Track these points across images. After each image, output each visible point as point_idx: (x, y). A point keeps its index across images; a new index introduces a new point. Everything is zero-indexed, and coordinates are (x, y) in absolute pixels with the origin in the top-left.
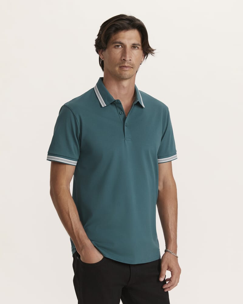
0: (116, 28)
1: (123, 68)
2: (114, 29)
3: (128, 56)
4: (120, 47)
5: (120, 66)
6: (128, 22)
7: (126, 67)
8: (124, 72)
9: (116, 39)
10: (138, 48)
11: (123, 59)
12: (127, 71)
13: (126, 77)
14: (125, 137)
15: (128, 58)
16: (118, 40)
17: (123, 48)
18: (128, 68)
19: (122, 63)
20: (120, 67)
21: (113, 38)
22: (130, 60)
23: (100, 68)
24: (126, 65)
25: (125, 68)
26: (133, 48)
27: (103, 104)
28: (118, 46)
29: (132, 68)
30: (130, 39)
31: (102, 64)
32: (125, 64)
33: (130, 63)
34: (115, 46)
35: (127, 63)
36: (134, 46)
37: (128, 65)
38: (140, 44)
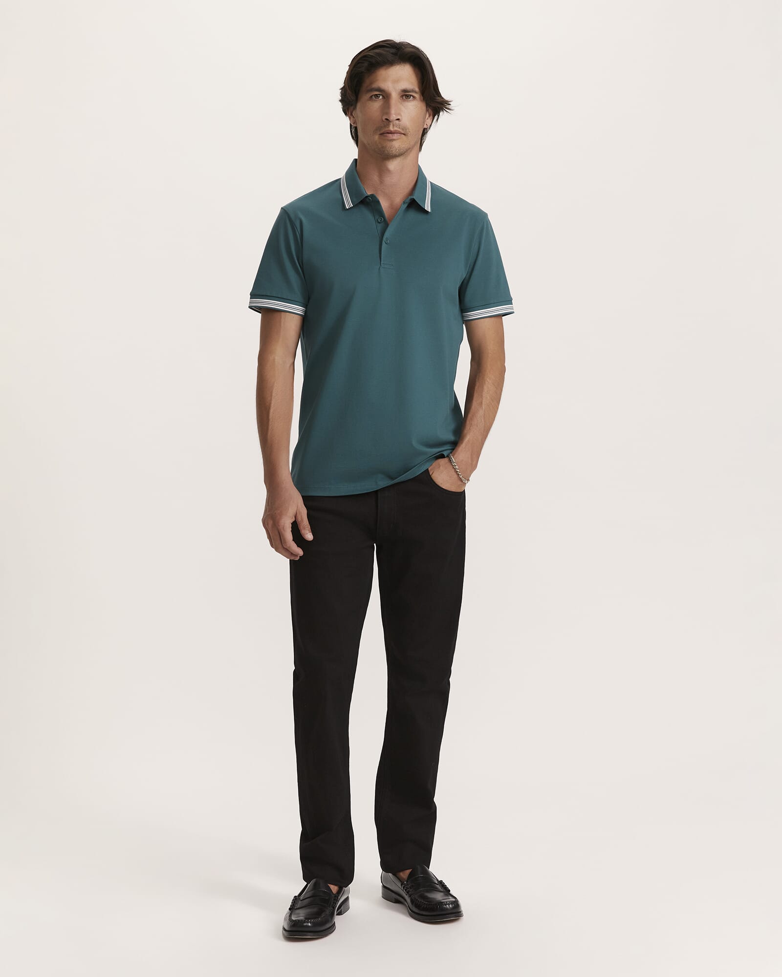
0: (370, 62)
1: (386, 136)
2: (366, 64)
3: (393, 111)
4: (381, 97)
5: (382, 132)
6: (393, 50)
7: (391, 133)
8: (389, 144)
9: (371, 83)
10: (414, 97)
11: (386, 119)
12: (394, 140)
13: (394, 152)
14: (382, 263)
15: (394, 116)
16: (375, 86)
17: (385, 98)
18: (395, 135)
19: (385, 126)
20: (381, 134)
21: (367, 82)
22: (398, 119)
23: (352, 142)
24: (391, 128)
25: (390, 135)
26: (404, 97)
27: (348, 204)
28: (377, 96)
29: (404, 134)
30: (396, 81)
31: (355, 136)
32: (389, 127)
33: (399, 126)
34: (372, 96)
35: (393, 125)
36: (406, 95)
37: (396, 129)
38: (417, 89)
